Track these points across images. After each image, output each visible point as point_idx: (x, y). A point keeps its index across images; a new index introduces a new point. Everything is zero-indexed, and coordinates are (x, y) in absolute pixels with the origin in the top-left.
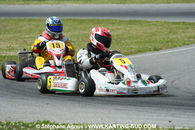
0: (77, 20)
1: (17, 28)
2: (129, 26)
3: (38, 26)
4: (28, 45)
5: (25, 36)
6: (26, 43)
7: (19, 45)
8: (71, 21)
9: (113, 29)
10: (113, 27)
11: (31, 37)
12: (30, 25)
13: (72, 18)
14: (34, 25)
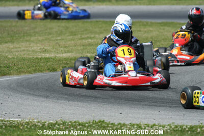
0: (107, 22)
1: (46, 30)
2: (162, 28)
3: (67, 28)
4: (61, 47)
5: (57, 38)
6: (59, 45)
7: (51, 48)
8: (100, 23)
9: (146, 31)
10: (145, 30)
11: (63, 39)
12: (59, 26)
13: (102, 20)
14: (64, 27)
